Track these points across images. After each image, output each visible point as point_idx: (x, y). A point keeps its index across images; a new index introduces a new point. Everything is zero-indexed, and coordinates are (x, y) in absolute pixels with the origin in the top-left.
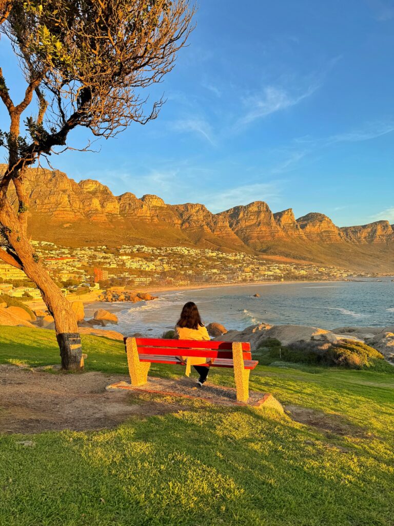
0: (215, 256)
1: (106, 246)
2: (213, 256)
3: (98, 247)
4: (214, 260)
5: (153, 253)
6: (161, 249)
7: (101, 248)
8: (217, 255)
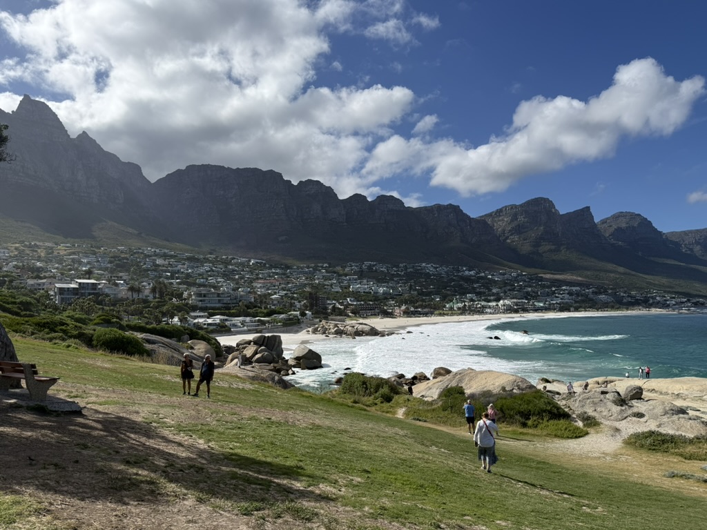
0: (475, 276)
1: (329, 264)
2: (471, 276)
3: (320, 265)
4: (473, 282)
5: (389, 273)
6: (397, 267)
7: (322, 267)
8: (477, 273)
